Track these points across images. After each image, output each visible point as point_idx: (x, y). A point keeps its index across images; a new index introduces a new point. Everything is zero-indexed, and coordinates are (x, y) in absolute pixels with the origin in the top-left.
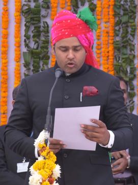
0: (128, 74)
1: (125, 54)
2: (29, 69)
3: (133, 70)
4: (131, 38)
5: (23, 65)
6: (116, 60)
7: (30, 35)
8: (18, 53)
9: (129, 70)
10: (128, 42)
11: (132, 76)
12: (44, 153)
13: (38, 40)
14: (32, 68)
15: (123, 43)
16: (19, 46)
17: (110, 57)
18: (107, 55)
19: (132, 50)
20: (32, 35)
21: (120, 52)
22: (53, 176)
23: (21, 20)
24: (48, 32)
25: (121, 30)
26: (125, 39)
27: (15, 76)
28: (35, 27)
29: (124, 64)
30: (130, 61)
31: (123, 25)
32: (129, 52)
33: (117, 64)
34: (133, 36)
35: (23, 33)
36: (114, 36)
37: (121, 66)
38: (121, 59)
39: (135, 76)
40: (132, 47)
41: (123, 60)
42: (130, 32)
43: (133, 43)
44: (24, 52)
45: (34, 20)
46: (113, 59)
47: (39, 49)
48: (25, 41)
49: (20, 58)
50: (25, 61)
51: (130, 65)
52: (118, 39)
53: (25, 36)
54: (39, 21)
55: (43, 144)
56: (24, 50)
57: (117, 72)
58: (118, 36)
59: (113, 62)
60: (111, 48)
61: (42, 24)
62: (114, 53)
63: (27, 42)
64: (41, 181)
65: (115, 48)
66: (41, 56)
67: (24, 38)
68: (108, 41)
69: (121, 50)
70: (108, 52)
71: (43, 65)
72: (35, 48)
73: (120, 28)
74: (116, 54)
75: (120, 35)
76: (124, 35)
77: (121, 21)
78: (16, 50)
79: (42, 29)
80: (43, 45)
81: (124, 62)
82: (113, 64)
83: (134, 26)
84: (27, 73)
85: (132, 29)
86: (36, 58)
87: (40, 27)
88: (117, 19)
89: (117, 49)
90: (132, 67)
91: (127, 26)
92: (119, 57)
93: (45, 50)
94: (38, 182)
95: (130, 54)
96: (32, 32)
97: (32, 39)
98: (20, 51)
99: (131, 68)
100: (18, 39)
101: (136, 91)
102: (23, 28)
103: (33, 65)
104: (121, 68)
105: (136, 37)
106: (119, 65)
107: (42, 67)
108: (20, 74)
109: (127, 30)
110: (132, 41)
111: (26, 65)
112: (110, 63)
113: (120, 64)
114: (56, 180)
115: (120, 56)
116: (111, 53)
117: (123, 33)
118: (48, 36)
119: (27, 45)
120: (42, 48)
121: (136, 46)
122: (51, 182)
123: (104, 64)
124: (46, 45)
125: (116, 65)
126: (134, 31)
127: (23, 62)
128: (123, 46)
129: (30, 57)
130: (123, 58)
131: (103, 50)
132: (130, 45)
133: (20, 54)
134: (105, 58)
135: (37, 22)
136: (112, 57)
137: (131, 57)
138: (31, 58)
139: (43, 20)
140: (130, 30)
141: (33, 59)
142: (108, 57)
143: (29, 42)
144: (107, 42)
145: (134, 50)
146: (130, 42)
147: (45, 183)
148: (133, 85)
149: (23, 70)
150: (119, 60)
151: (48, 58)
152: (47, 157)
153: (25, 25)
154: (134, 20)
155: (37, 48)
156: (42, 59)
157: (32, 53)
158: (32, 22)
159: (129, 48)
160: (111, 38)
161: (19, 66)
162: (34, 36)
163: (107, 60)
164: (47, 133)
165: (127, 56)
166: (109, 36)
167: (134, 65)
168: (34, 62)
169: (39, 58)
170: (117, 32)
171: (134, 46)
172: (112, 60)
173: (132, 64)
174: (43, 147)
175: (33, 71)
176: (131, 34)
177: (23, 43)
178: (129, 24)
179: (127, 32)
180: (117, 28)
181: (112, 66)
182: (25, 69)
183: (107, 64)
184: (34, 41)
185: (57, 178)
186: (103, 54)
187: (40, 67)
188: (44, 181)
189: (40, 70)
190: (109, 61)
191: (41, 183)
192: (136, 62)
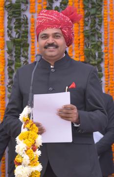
0: (97, 58)
1: (94, 41)
2: (11, 55)
3: (100, 55)
4: (99, 27)
5: (6, 52)
6: (86, 46)
7: (12, 27)
8: (3, 42)
9: (97, 54)
10: (96, 31)
11: (100, 59)
12: (28, 126)
13: (19, 30)
14: (14, 54)
15: (92, 31)
16: (3, 36)
17: (80, 44)
18: (78, 42)
19: (99, 37)
20: (14, 26)
21: (89, 40)
22: (36, 145)
23: (4, 13)
24: (27, 23)
25: (90, 21)
26: (93, 29)
28: (16, 20)
29: (93, 50)
30: (98, 47)
31: (92, 17)
32: (97, 40)
33: (87, 49)
34: (100, 25)
35: (6, 25)
36: (84, 26)
37: (91, 51)
39: (102, 59)
40: (99, 35)
42: (97, 22)
43: (100, 32)
44: (7, 41)
45: (15, 14)
46: (84, 45)
47: (20, 38)
48: (8, 32)
49: (4, 46)
50: (8, 49)
51: (98, 50)
52: (87, 28)
53: (8, 27)
54: (20, 14)
55: (27, 117)
56: (8, 39)
57: (87, 57)
58: (87, 26)
59: (84, 48)
60: (81, 36)
61: (22, 17)
62: (84, 40)
63: (10, 32)
64: (26, 149)
65: (85, 36)
66: (22, 44)
67: (7, 29)
68: (79, 30)
69: (90, 37)
70: (79, 40)
71: (23, 51)
72: (17, 37)
73: (89, 19)
74: (86, 41)
75: (89, 25)
76: (92, 25)
77: (89, 13)
78: (0, 40)
79: (22, 21)
80: (23, 35)
81: (93, 48)
82: (83, 50)
83: (101, 17)
84: (10, 59)
85: (99, 19)
86: (18, 46)
87: (20, 20)
88: (86, 11)
89: (87, 37)
90: (100, 52)
91: (95, 18)
92: (89, 44)
93: (25, 39)
94: (24, 150)
96: (14, 23)
97: (13, 30)
98: (4, 40)
100: (3, 30)
101: (103, 72)
102: (7, 20)
103: (15, 52)
104: (91, 54)
105: (103, 26)
108: (4, 59)
109: (95, 21)
110: (100, 30)
111: (9, 52)
112: (81, 49)
113: (89, 50)
114: (38, 148)
116: (82, 40)
117: (91, 23)
118: (28, 27)
119: (9, 35)
120: (22, 37)
121: (103, 34)
122: (34, 150)
123: (76, 50)
124: (26, 34)
125: (86, 51)
126: (101, 21)
127: (6, 49)
128: (92, 34)
129: (12, 45)
130: (92, 45)
132: (98, 33)
133: (4, 43)
134: (77, 45)
135: (18, 15)
136: (82, 44)
137: (99, 44)
138: (14, 46)
139: (23, 13)
140: (97, 20)
141: (15, 47)
142: (79, 44)
143: (12, 32)
145: (101, 38)
146: (98, 31)
147: (29, 150)
148: (101, 68)
150: (89, 46)
151: (28, 45)
152: (30, 129)
153: (8, 18)
154: (101, 12)
155: (19, 37)
156: (23, 47)
157: (14, 42)
158: (14, 15)
159: (97, 36)
160: (82, 28)
161: (4, 53)
162: (15, 28)
164: (30, 108)
165: (95, 43)
166: (79, 26)
168: (16, 49)
169: (20, 46)
170: (87, 23)
171: (101, 34)
172: (82, 47)
173: (100, 50)
174: (27, 120)
175: (15, 56)
176: (98, 24)
177: (6, 34)
178: (97, 16)
179: (95, 23)
180: (86, 19)
181: (82, 52)
182: (8, 55)
183: (79, 50)
184: (15, 31)
185: (39, 146)
187: (21, 53)
189: (21, 55)
190: (80, 47)
191: (26, 151)
192: (103, 47)
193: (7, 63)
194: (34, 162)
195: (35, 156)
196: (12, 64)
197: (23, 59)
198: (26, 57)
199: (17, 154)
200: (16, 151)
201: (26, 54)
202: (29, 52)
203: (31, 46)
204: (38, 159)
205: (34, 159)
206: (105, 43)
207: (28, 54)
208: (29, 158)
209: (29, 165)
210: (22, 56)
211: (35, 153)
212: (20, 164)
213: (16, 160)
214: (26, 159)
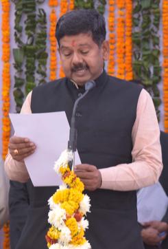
0: (152, 76)
1: (147, 50)
2: (21, 71)
3: (157, 71)
4: (155, 28)
5: (13, 66)
7: (22, 27)
8: (8, 50)
9: (152, 70)
10: (150, 33)
12: (68, 180)
13: (32, 33)
14: (25, 70)
15: (144, 35)
16: (8, 42)
17: (127, 54)
18: (123, 51)
19: (156, 44)
20: (24, 26)
21: (140, 47)
22: (80, 211)
23: (10, 7)
24: (45, 22)
25: (141, 18)
26: (146, 30)
27: (4, 80)
28: (28, 17)
29: (145, 63)
30: (153, 59)
31: (144, 12)
32: (152, 47)
33: (137, 63)
34: (157, 25)
35: (13, 24)
36: (132, 26)
37: (143, 65)
38: (141, 56)
39: (160, 78)
40: (156, 41)
41: (145, 58)
42: (152, 21)
43: (157, 35)
44: (14, 50)
45: (27, 7)
46: (132, 56)
47: (34, 44)
48: (16, 35)
49: (9, 57)
50: (16, 61)
51: (154, 64)
52: (137, 30)
53: (15, 28)
54: (34, 8)
55: (66, 167)
56: (15, 46)
57: (137, 74)
58: (137, 25)
59: (132, 60)
60: (128, 42)
61: (37, 12)
62: (133, 47)
63: (18, 35)
64: (65, 218)
65: (133, 42)
66: (36, 54)
67: (14, 31)
68: (124, 33)
69: (142, 44)
70: (125, 47)
71: (39, 65)
72: (29, 43)
73: (139, 16)
74: (135, 50)
75: (140, 25)
76: (145, 24)
77: (141, 6)
78: (3, 47)
79: (37, 18)
80: (39, 39)
81: (145, 60)
82: (131, 63)
83: (158, 12)
84: (18, 76)
85: (156, 16)
86: (30, 57)
87: (34, 16)
88: (136, 4)
89: (137, 43)
90: (156, 66)
91: (149, 14)
92: (139, 54)
93: (42, 46)
94: (61, 219)
95: (154, 50)
96: (25, 22)
97: (24, 32)
98: (9, 47)
99: (155, 68)
100: (7, 32)
101: (161, 97)
102: (13, 18)
103: (26, 66)
104: (142, 68)
105: (161, 27)
106: (139, 65)
107: (37, 68)
108: (9, 77)
109: (149, 18)
110: (156, 33)
111: (18, 66)
112: (127, 62)
113: (140, 63)
114: (84, 216)
115: (140, 52)
116: (128, 48)
117: (144, 22)
118: (46, 28)
119: (18, 40)
120: (38, 43)
121: (161, 39)
122: (78, 219)
123: (121, 63)
124: (43, 39)
125: (135, 64)
126: (158, 19)
127: (13, 61)
128: (144, 39)
129: (22, 55)
130: (144, 55)
131: (117, 44)
132: (153, 37)
133: (9, 52)
134: (122, 55)
135: (31, 10)
136: (130, 54)
137: (155, 53)
139: (38, 7)
140: (152, 18)
141: (26, 58)
142: (125, 53)
143: (21, 36)
144: (123, 35)
145: (158, 44)
146: (152, 34)
147: (70, 220)
148: (158, 90)
149: (14, 72)
150: (139, 58)
151: (46, 56)
152: (72, 185)
153: (16, 14)
154: (158, 5)
155: (32, 44)
156: (39, 57)
157: (25, 50)
158: (25, 9)
159: (151, 41)
160: (129, 29)
161: (8, 67)
162: (27, 28)
163: (124, 58)
164: (71, 153)
165: (149, 52)
166: (125, 26)
167: (159, 64)
168: (28, 61)
169: (34, 56)
170: (137, 22)
171: (158, 38)
173: (156, 63)
174: (67, 171)
175: (26, 73)
176: (154, 24)
177: (13, 38)
178: (152, 11)
179: (149, 21)
180: (136, 16)
181: (129, 66)
182: (16, 71)
183: (124, 62)
184: (27, 34)
185: (85, 213)
186: (117, 50)
187: (35, 68)
188: (68, 217)
189: (35, 72)
190: (126, 58)
191: (65, 221)
192: (161, 59)
193: (13, 83)
194: (78, 239)
195: (79, 228)
196: (21, 84)
197: (38, 76)
198: (44, 74)
199: (50, 226)
200: (50, 221)
201: (43, 69)
202: (48, 66)
203: (50, 57)
204: (83, 234)
205: (78, 233)
206: (164, 53)
207: (46, 69)
208: (70, 232)
209: (70, 243)
210: (38, 72)
211: (79, 224)
212: (55, 241)
213: (48, 235)
214: (66, 233)
